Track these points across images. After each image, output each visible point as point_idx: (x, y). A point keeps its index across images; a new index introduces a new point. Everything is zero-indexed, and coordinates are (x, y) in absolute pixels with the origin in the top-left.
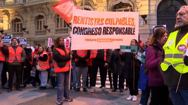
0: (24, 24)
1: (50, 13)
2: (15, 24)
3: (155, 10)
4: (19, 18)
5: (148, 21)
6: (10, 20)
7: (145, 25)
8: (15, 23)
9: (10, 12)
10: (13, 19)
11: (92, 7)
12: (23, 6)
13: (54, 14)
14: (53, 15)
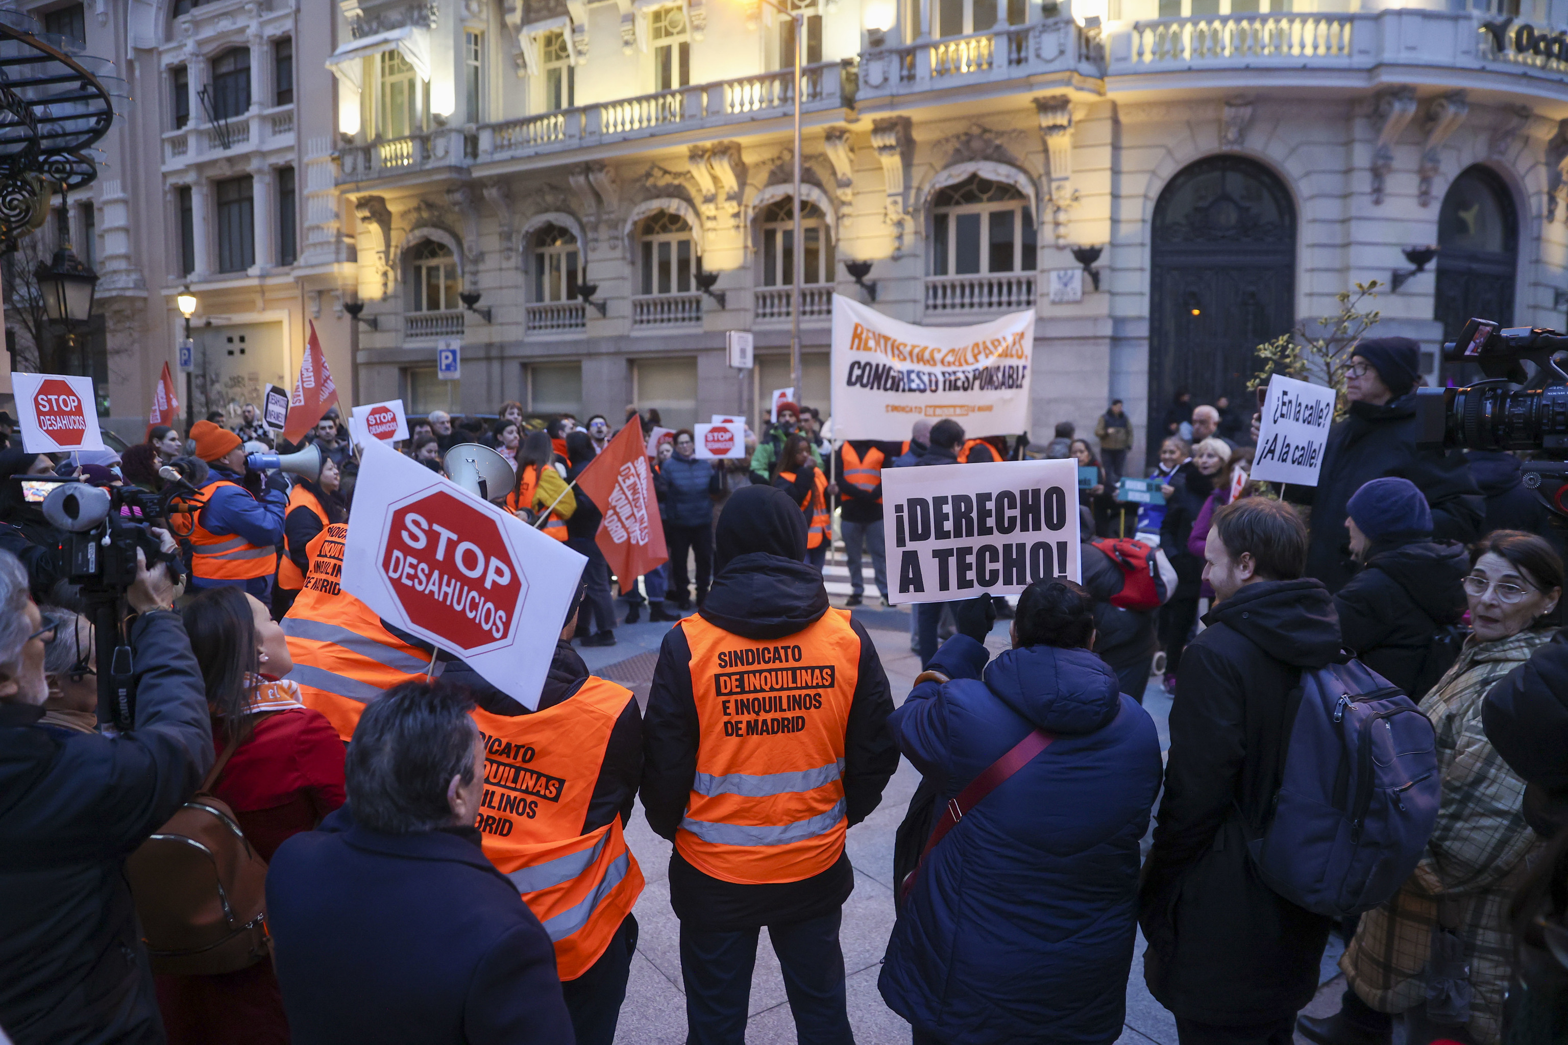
0: (467, 269)
1: (605, 217)
2: (418, 269)
3: (1144, 221)
4: (437, 235)
5: (1104, 276)
6: (392, 250)
7: (1089, 293)
8: (418, 263)
9: (392, 208)
10: (408, 242)
11: (825, 192)
12: (464, 177)
13: (625, 221)
14: (620, 227)
